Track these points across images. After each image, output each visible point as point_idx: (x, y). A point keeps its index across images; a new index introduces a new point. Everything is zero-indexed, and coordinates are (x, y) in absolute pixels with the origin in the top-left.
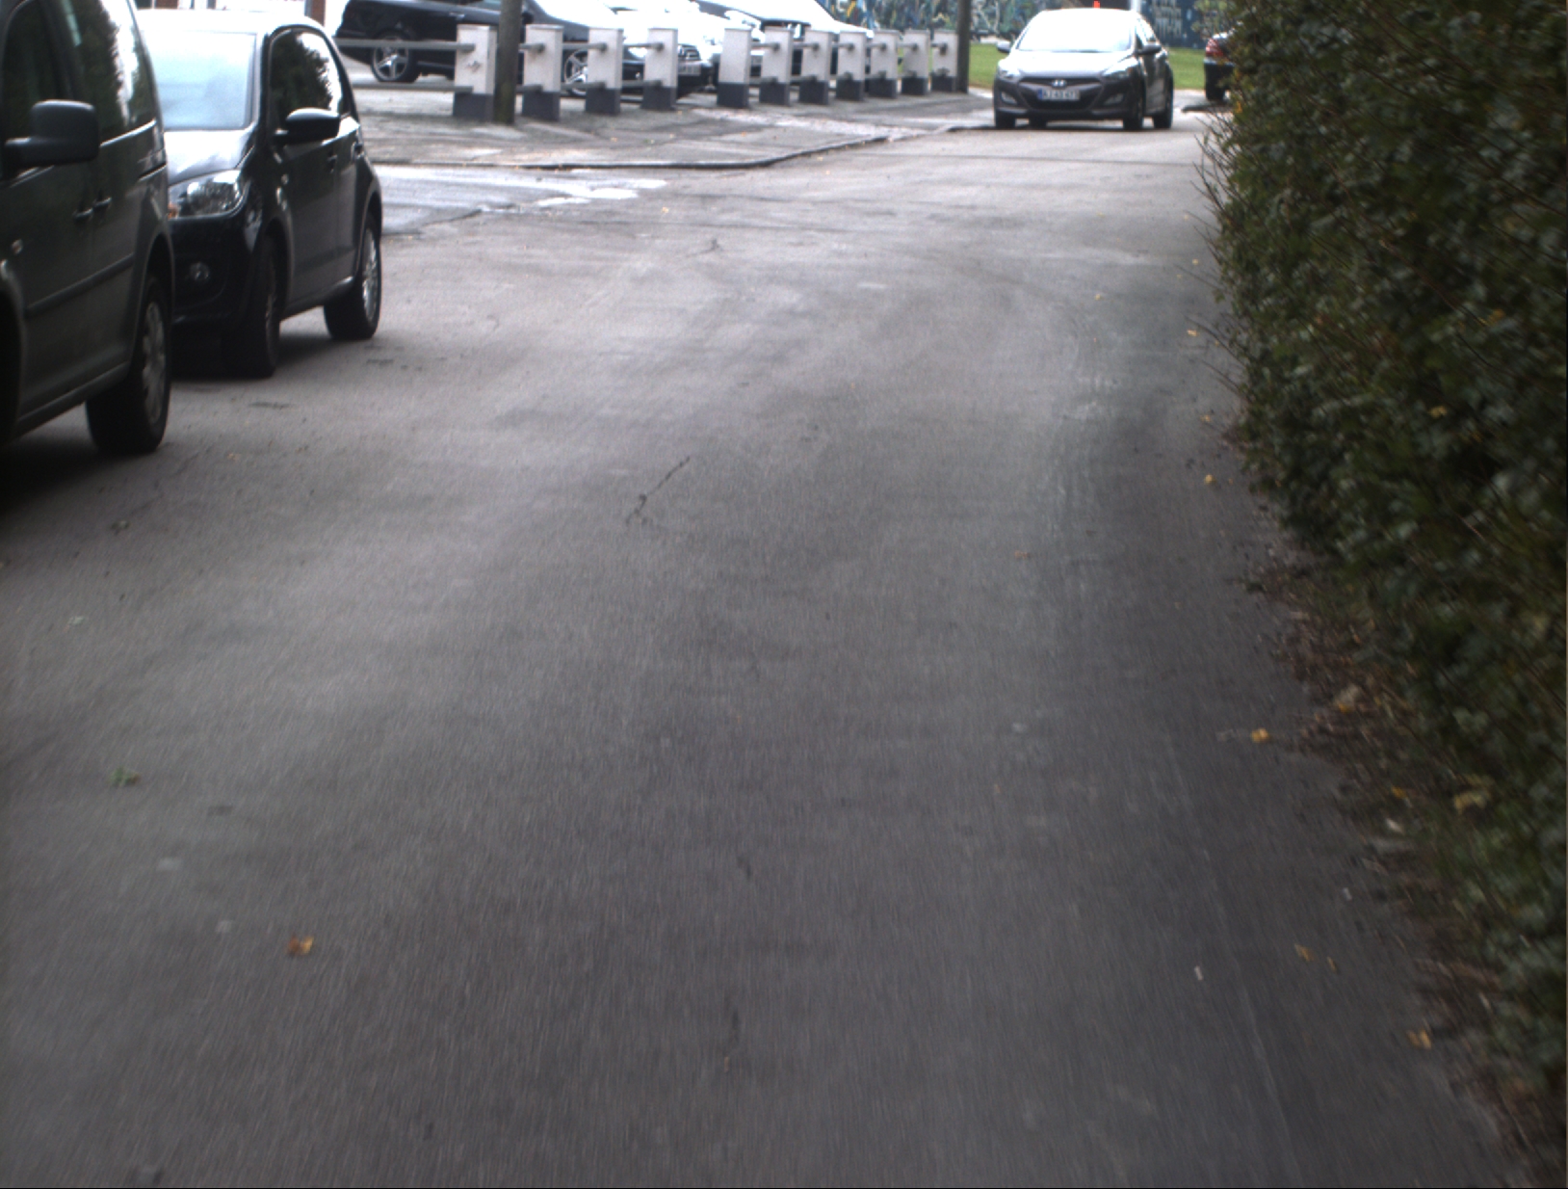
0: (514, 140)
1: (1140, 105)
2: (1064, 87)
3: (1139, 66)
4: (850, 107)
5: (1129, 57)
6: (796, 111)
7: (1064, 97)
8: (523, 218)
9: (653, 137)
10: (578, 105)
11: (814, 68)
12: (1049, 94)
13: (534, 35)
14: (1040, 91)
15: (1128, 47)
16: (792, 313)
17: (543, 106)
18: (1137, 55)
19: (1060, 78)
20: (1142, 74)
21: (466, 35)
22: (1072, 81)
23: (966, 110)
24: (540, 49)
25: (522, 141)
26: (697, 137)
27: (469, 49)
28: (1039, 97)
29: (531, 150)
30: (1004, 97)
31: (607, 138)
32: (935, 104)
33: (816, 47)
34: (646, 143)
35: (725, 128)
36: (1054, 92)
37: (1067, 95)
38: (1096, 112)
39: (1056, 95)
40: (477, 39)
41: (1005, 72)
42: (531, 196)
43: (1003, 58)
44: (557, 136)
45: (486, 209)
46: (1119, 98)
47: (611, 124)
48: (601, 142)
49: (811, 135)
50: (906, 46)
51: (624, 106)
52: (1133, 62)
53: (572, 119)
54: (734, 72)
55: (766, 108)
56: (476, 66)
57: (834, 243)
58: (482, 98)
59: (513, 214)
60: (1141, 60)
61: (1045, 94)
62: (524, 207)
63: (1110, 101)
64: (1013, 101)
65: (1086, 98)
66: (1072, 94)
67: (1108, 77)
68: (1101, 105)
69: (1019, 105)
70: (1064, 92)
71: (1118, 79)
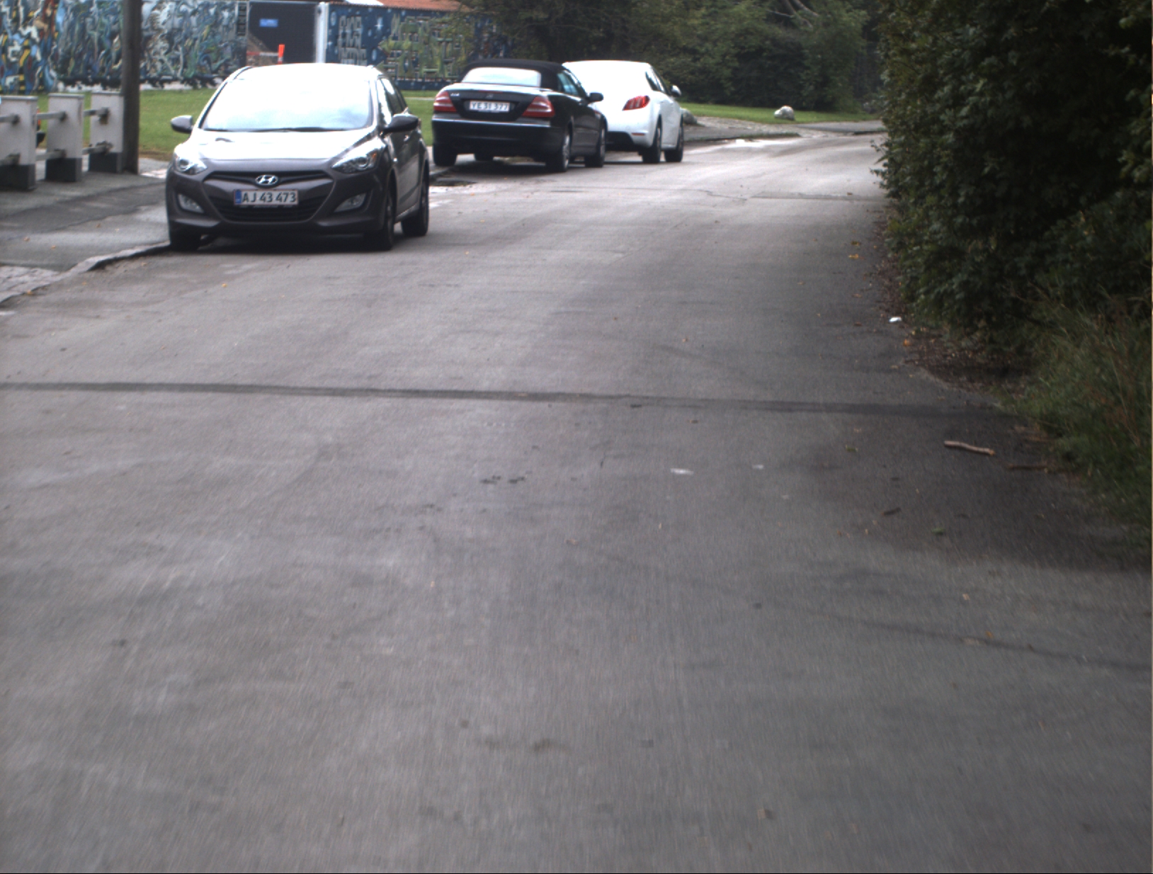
1: (389, 208)
2: (273, 186)
3: (386, 149)
5: (369, 137)
7: (275, 202)
12: (253, 197)
14: (238, 192)
15: (370, 122)
18: (382, 131)
19: (269, 173)
20: (391, 161)
22: (287, 175)
23: (129, 209)
28: (237, 201)
30: (184, 203)
32: (89, 198)
36: (259, 194)
37: (279, 198)
38: (324, 223)
39: (263, 198)
41: (184, 162)
43: (183, 141)
46: (359, 201)
50: (51, 116)
52: (377, 144)
60: (387, 139)
61: (246, 198)
63: (345, 205)
64: (198, 208)
65: (308, 202)
66: (287, 196)
67: (340, 169)
68: (331, 214)
69: (206, 214)
70: (275, 194)
71: (357, 171)
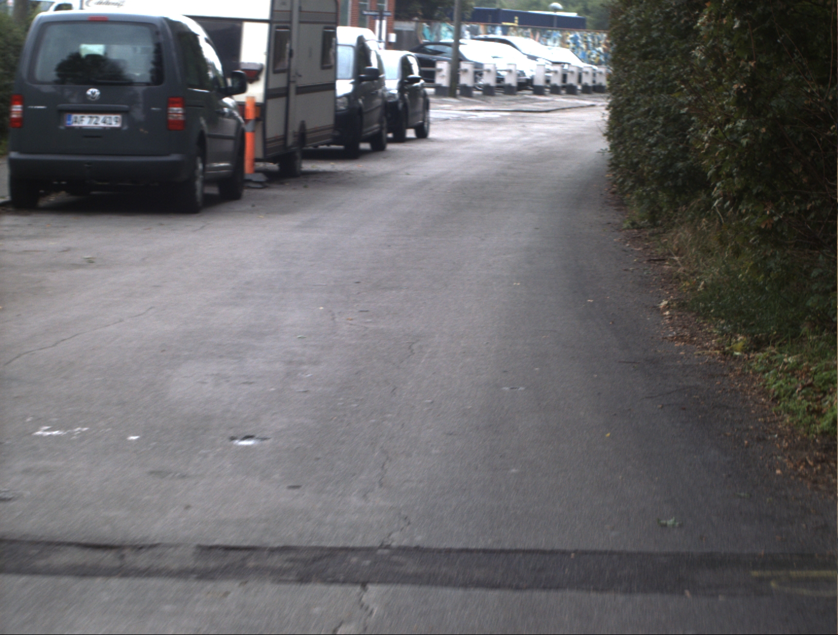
0: (456, 103)
4: (586, 96)
6: (563, 97)
8: (463, 120)
9: (507, 103)
10: (480, 93)
11: (572, 80)
13: (464, 66)
16: (542, 137)
17: (467, 92)
21: (440, 65)
24: (466, 71)
25: (460, 103)
26: (524, 103)
27: (440, 70)
29: (463, 105)
31: (490, 103)
33: (572, 72)
34: (505, 104)
35: (535, 101)
40: (443, 67)
42: (465, 116)
44: (474, 102)
45: (451, 118)
47: (492, 99)
48: (487, 104)
49: (567, 103)
51: (497, 94)
53: (477, 97)
54: (539, 82)
55: (552, 95)
56: (443, 76)
57: (561, 126)
58: (445, 88)
59: (459, 120)
62: (464, 118)
